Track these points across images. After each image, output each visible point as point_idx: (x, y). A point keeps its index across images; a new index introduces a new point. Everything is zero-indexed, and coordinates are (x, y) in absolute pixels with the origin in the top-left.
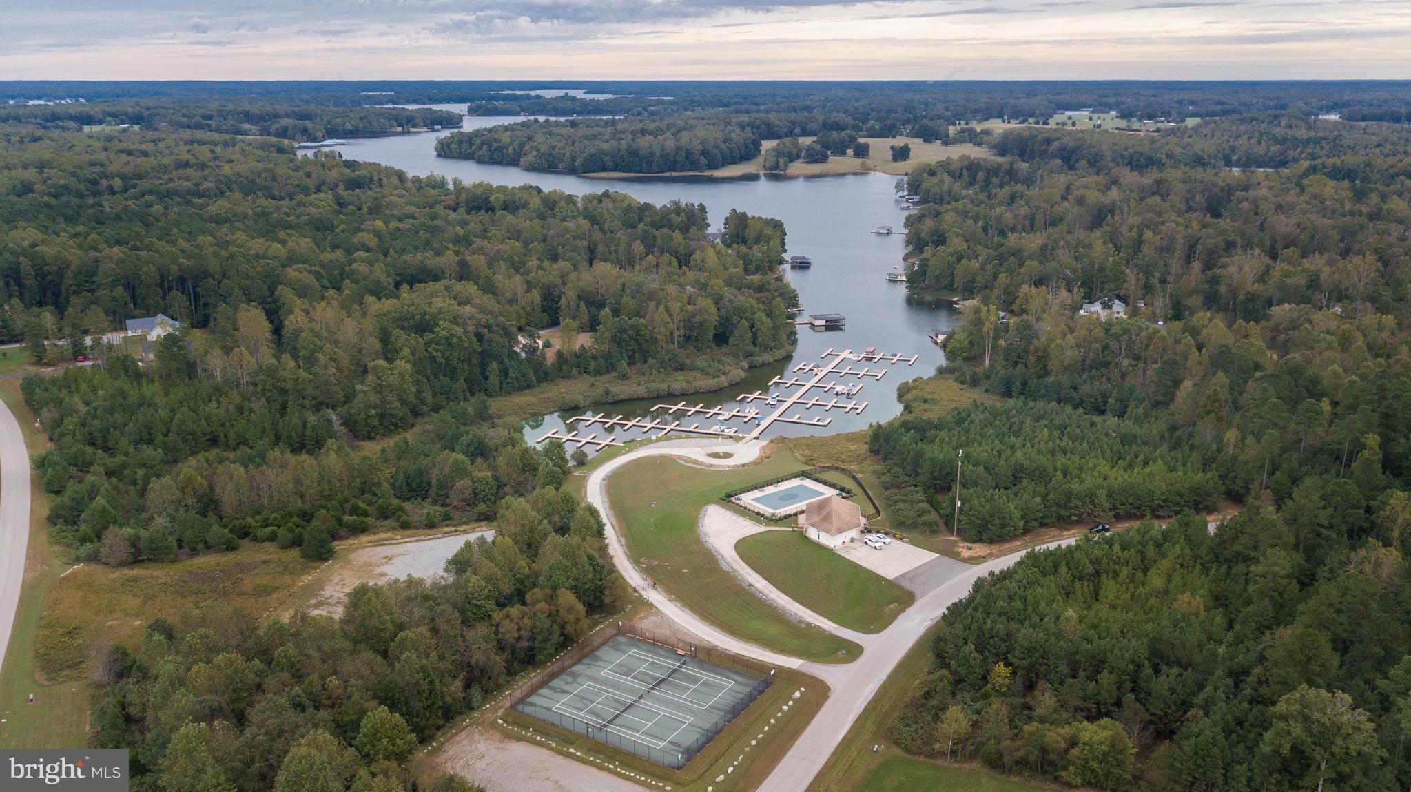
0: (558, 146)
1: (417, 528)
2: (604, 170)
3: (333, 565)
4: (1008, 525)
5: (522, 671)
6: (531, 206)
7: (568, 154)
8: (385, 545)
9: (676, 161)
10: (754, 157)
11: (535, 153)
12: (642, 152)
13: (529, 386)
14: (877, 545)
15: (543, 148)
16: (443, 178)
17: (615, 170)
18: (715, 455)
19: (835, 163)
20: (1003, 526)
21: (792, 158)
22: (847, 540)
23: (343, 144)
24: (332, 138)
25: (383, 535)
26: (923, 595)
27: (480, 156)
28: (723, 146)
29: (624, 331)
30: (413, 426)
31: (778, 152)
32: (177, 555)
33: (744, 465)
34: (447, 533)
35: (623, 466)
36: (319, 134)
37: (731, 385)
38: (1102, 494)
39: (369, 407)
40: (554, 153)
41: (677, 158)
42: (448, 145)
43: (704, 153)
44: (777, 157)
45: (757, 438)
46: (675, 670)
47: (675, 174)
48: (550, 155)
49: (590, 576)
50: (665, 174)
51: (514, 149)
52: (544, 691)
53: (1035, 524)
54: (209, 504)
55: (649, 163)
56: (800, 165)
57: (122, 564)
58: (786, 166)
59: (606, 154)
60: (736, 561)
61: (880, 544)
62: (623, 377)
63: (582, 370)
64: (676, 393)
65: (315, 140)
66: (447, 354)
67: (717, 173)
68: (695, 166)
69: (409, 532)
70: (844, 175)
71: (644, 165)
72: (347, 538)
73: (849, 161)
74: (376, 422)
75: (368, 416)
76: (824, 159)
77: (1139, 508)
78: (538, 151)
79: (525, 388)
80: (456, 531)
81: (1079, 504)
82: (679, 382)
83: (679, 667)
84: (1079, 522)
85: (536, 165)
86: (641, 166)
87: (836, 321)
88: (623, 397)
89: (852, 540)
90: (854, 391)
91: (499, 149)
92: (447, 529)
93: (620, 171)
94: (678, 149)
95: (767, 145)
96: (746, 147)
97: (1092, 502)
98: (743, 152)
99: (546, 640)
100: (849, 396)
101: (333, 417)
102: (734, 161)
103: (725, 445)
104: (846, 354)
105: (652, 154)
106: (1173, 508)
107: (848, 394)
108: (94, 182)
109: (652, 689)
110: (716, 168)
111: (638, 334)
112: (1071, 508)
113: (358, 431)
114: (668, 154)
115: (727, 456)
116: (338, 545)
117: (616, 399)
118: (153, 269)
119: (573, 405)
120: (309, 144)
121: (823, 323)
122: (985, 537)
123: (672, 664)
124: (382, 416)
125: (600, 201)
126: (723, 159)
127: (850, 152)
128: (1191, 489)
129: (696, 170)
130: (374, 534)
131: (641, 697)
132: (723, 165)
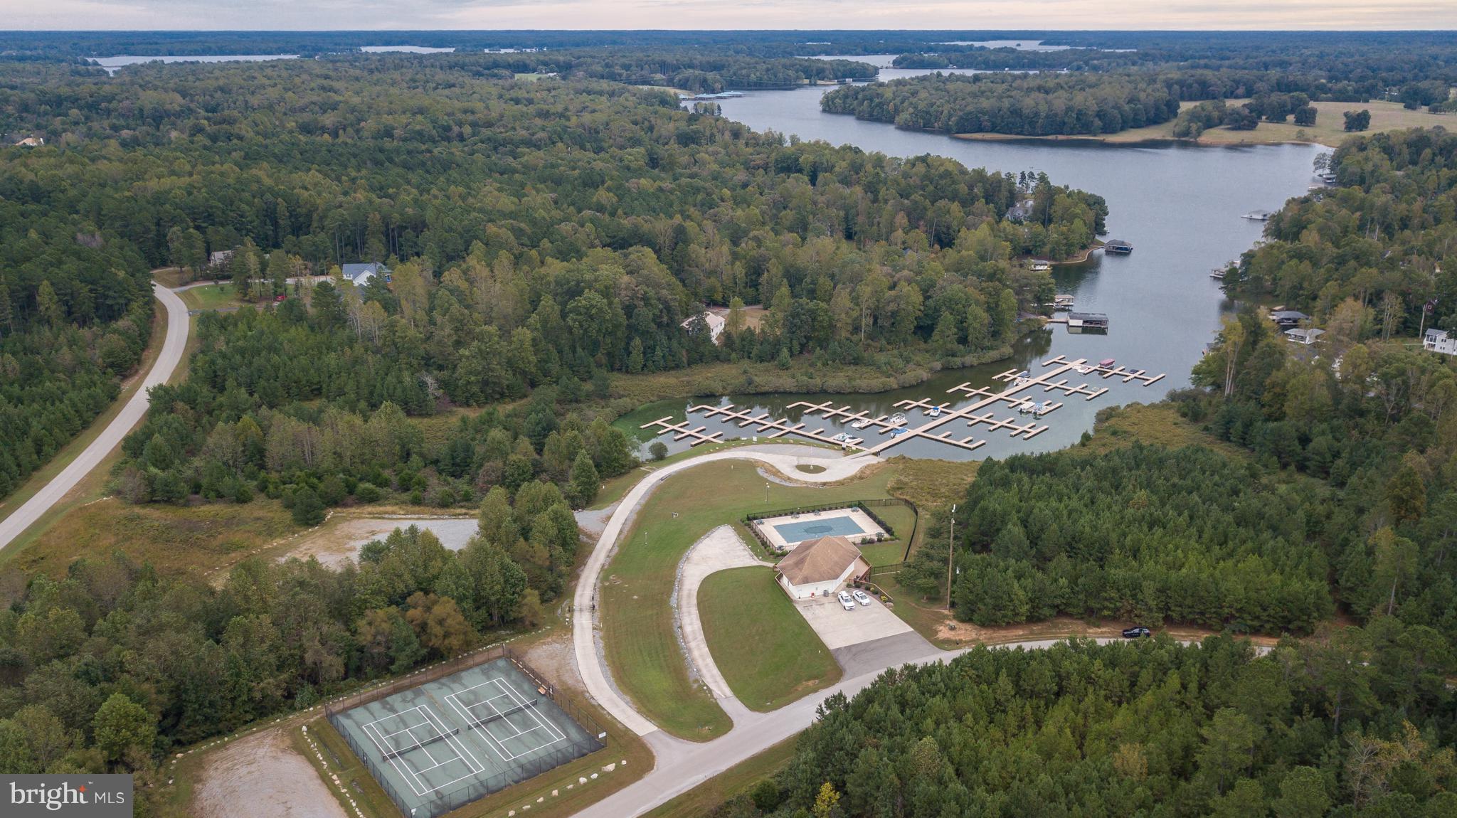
0: (938, 103)
1: (426, 505)
2: (980, 130)
3: (317, 531)
4: (1005, 608)
5: (377, 677)
6: (837, 169)
7: (946, 112)
8: (384, 518)
9: (1064, 123)
10: (1167, 120)
11: (911, 110)
12: (1026, 111)
13: (677, 367)
14: (847, 604)
15: (921, 106)
16: (781, 135)
17: (993, 130)
18: (804, 468)
19: (1266, 129)
20: (998, 608)
21: (1209, 124)
22: (819, 592)
23: (740, 96)
24: (731, 90)
25: (389, 508)
26: (854, 676)
27: (860, 112)
28: (1127, 107)
29: (798, 315)
30: (525, 396)
31: (1193, 116)
32: (188, 501)
33: (824, 484)
34: (456, 516)
35: (697, 467)
36: (718, 86)
37: (904, 388)
38: (1149, 588)
39: (471, 373)
40: (932, 110)
41: (1066, 120)
42: (833, 99)
43: (1100, 115)
44: (1190, 121)
45: (874, 454)
46: (520, 710)
47: (1061, 137)
48: (928, 113)
49: (498, 587)
50: (1050, 137)
51: (895, 105)
52: (375, 706)
53: (1046, 611)
54: (256, 455)
55: (1032, 124)
56: (1222, 132)
57: (139, 502)
58: (1199, 134)
59: (984, 114)
60: (689, 596)
61: (852, 604)
62: (784, 367)
63: (746, 354)
64: (830, 390)
65: (713, 92)
66: (585, 325)
67: (1111, 138)
68: (1087, 128)
69: (417, 508)
70: (1279, 144)
71: (1026, 127)
72: (351, 506)
73: (1288, 128)
74: (475, 389)
75: (469, 383)
76: (1251, 125)
77: (1202, 613)
78: (915, 108)
79: (673, 368)
80: (466, 514)
81: (1114, 594)
82: (838, 379)
83: (527, 707)
84: (1114, 619)
85: (911, 123)
86: (1022, 127)
87: (1100, 322)
88: (766, 389)
89: (826, 594)
90: (1045, 409)
91: (880, 105)
92: (458, 511)
93: (998, 132)
94: (1069, 109)
95: (1185, 106)
96: (1157, 108)
97: (1134, 596)
98: (1152, 113)
99: (401, 650)
100: (1036, 416)
101: (429, 380)
102: (1137, 124)
103: (828, 457)
104: (1076, 365)
105: (1037, 114)
106: (1249, 623)
107: (1035, 413)
108: (448, 129)
109: (477, 726)
110: (1113, 131)
111: (814, 320)
112: (1106, 599)
113: (456, 395)
114: (1056, 115)
115: (818, 469)
116: (330, 514)
117: (758, 390)
118: (378, 216)
119: (707, 392)
120: (705, 96)
121: (1080, 323)
122: (976, 617)
123: (520, 700)
124: (486, 383)
125: (914, 165)
126: (1124, 122)
127: (1291, 118)
128: (1281, 601)
129: (1089, 133)
130: (380, 505)
131: (457, 732)
132: (1122, 129)
